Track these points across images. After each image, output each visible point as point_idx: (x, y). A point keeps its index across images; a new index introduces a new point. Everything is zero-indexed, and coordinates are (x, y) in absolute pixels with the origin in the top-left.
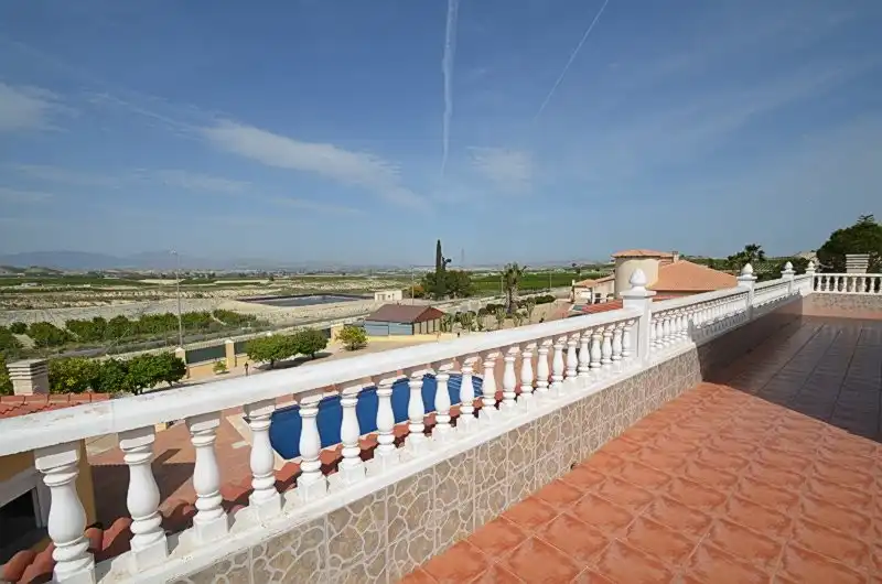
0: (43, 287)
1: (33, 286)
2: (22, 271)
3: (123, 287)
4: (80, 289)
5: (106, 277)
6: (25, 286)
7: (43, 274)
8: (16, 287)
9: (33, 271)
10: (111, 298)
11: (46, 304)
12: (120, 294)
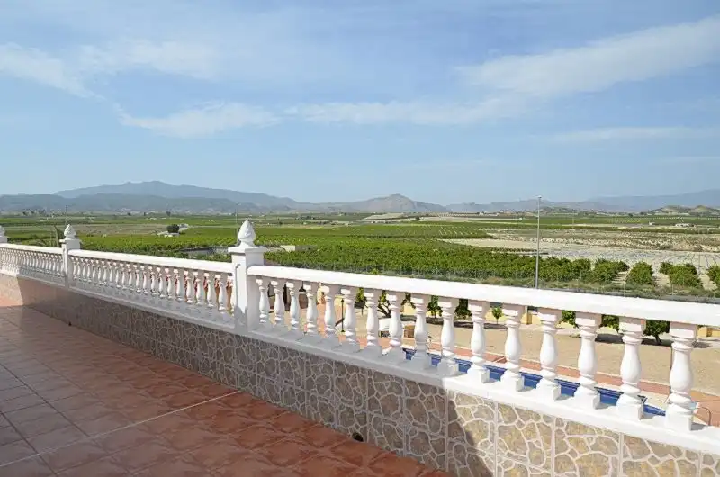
0: (694, 228)
1: (686, 227)
2: (686, 210)
6: (678, 226)
7: (706, 215)
8: (671, 227)
9: (698, 210)
11: (686, 246)
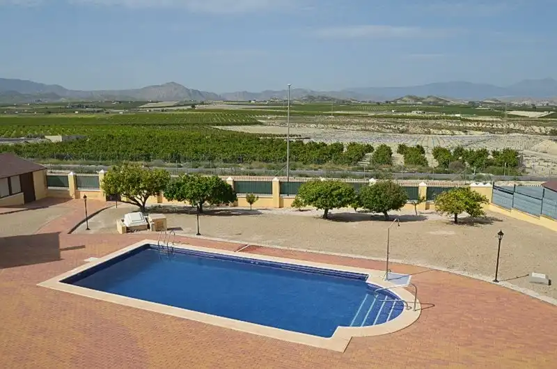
0: (426, 115)
1: (419, 113)
2: (420, 99)
3: (488, 118)
4: (451, 118)
5: (480, 108)
6: (414, 113)
7: (435, 103)
8: (408, 114)
9: (429, 100)
10: (470, 128)
11: (419, 130)
12: (480, 125)
